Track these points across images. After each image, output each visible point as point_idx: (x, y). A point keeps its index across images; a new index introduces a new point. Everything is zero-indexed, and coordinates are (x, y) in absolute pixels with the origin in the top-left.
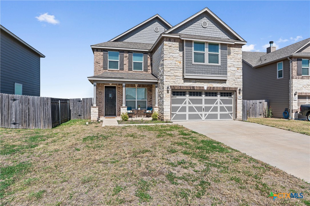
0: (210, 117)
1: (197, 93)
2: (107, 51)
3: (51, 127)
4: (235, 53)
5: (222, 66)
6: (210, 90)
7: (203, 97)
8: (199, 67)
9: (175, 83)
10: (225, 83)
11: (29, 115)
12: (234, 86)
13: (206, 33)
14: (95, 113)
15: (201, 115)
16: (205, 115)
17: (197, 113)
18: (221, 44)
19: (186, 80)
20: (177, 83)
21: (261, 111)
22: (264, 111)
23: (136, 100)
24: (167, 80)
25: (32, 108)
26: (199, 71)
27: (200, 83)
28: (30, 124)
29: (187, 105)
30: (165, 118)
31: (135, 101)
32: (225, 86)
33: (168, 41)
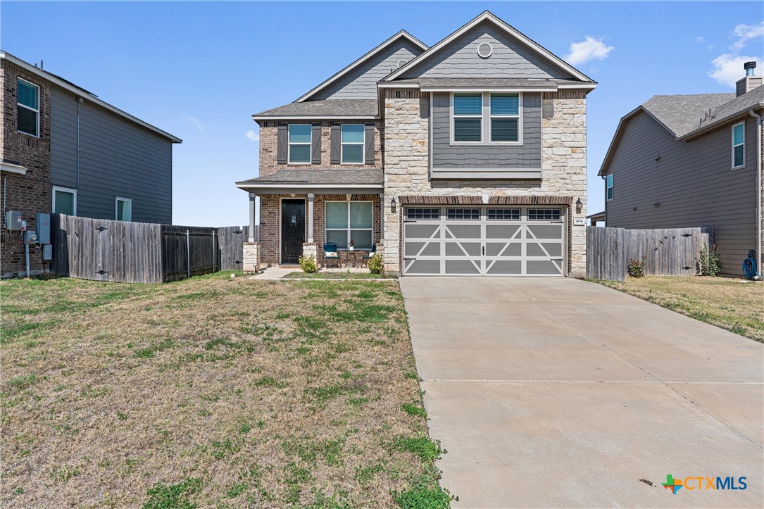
0: (499, 268)
1: (467, 211)
2: (287, 125)
3: (161, 280)
4: (565, 111)
5: (528, 146)
6: (498, 204)
7: (483, 221)
8: (467, 151)
9: (410, 189)
10: (539, 186)
11: (124, 257)
12: (563, 193)
13: (489, 71)
14: (251, 257)
15: (478, 263)
16: (488, 263)
17: (467, 257)
18: (524, 94)
19: (435, 182)
20: (415, 189)
21: (688, 257)
22: (699, 258)
23: (349, 229)
24: (391, 184)
25: (130, 244)
26: (467, 162)
27: (470, 189)
28: (126, 273)
29: (443, 240)
30: (387, 268)
31: (347, 231)
32: (537, 194)
33: (394, 98)
